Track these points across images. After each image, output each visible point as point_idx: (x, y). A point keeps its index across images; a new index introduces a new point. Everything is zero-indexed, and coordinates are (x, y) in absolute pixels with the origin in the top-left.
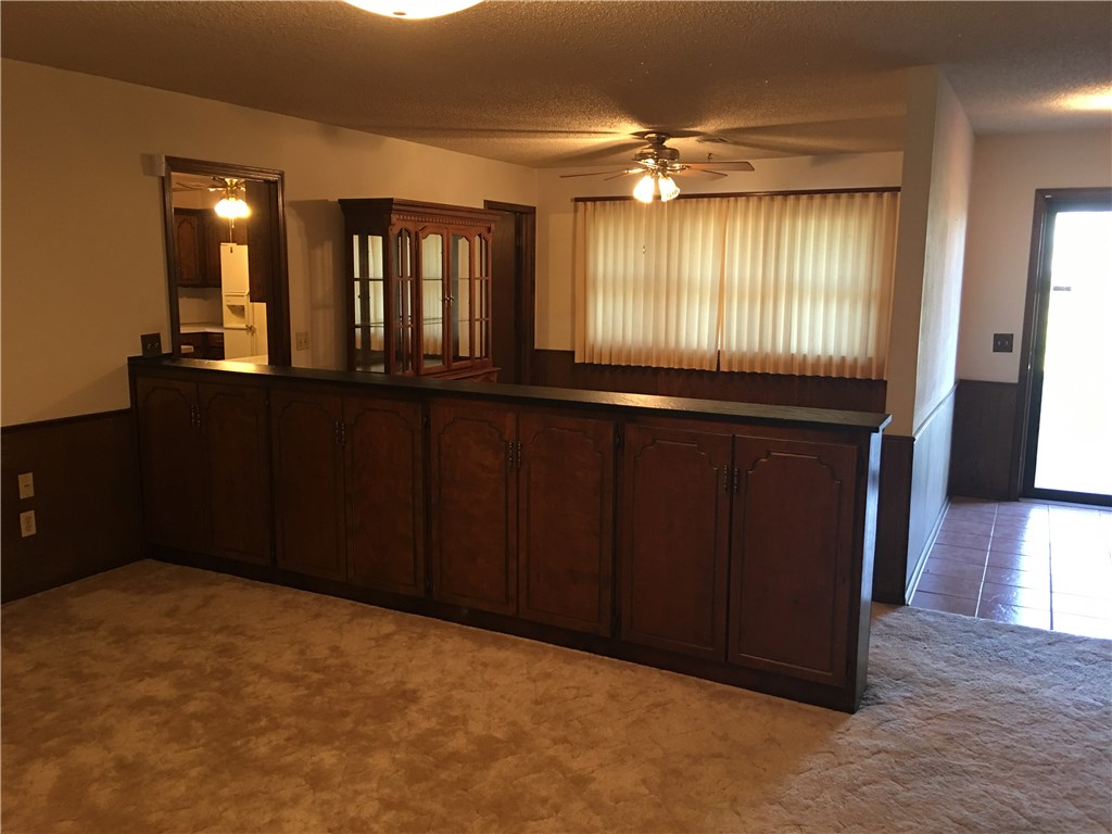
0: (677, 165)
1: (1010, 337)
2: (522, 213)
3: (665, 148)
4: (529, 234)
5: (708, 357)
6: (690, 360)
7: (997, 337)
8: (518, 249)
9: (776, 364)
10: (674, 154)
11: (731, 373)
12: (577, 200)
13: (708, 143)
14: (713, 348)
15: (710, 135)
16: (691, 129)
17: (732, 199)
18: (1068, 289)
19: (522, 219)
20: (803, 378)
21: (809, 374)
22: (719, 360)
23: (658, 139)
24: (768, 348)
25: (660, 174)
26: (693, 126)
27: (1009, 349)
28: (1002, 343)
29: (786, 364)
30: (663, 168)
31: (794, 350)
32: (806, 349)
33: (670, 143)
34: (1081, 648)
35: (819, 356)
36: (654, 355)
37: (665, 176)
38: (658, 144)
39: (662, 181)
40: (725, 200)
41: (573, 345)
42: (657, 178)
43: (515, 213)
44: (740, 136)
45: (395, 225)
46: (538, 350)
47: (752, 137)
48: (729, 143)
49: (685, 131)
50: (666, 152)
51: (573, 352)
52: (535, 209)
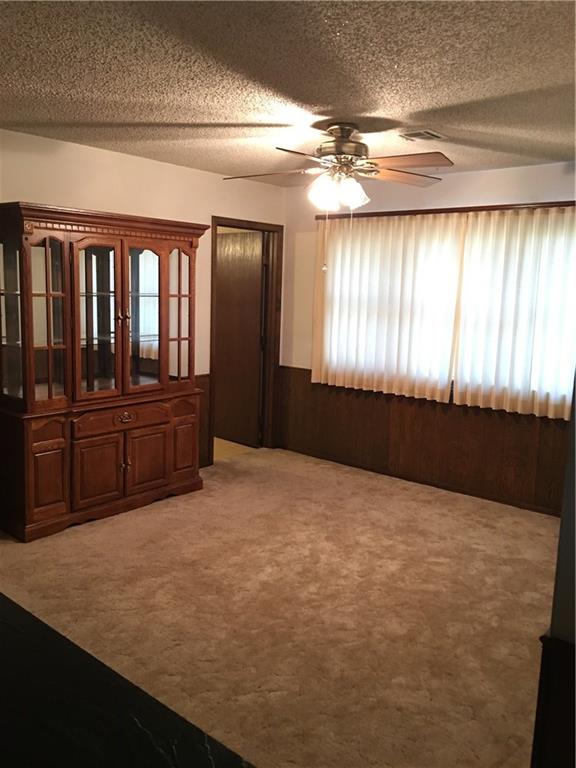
2: (269, 231)
3: (351, 142)
4: (275, 251)
5: (439, 387)
6: (423, 388)
8: (265, 266)
9: (514, 401)
10: (361, 150)
11: (464, 407)
12: (318, 218)
14: (446, 378)
15: (409, 126)
17: (471, 214)
19: (270, 236)
22: (452, 391)
23: (342, 130)
24: (505, 382)
36: (385, 381)
37: (349, 177)
40: (464, 215)
41: (311, 365)
43: (263, 231)
44: (448, 126)
45: (31, 234)
46: (283, 367)
47: (464, 127)
48: (444, 140)
49: (368, 118)
50: (350, 147)
51: (310, 371)
52: (282, 227)
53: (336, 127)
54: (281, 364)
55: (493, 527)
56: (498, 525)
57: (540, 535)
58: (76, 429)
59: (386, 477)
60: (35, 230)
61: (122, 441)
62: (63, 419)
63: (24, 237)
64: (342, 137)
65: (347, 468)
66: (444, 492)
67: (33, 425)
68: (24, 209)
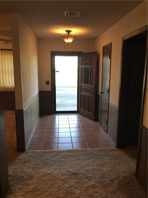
1: (49, 82)
7: (46, 82)
18: (58, 72)
20: (8, 92)
21: (9, 91)
27: (49, 84)
28: (47, 83)
29: (4, 89)
31: (5, 86)
32: (8, 85)
34: (63, 154)
35: (11, 87)
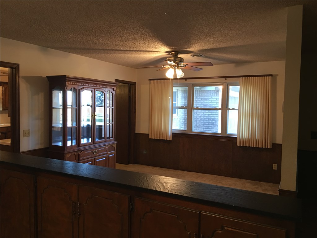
0: (183, 64)
2: (131, 84)
3: (178, 57)
4: (134, 92)
7: (312, 133)
8: (130, 97)
10: (182, 60)
12: (150, 80)
13: (195, 57)
15: (196, 53)
16: (188, 50)
19: (131, 86)
23: (175, 54)
25: (176, 67)
26: (188, 48)
28: (314, 135)
30: (178, 66)
33: (180, 56)
37: (178, 68)
38: (176, 56)
39: (177, 70)
41: (149, 132)
42: (175, 70)
43: (129, 84)
44: (208, 53)
45: (68, 86)
46: (136, 133)
47: (212, 54)
48: (204, 57)
49: (185, 51)
50: (178, 59)
51: (149, 134)
52: (135, 83)
53: (173, 53)
54: (136, 132)
55: (222, 183)
56: (223, 182)
57: (237, 184)
58: (80, 156)
59: (179, 171)
60: (69, 85)
61: (93, 161)
62: (76, 153)
63: (66, 87)
64: (175, 56)
65: (164, 169)
66: (201, 174)
67: (67, 155)
68: (68, 78)
